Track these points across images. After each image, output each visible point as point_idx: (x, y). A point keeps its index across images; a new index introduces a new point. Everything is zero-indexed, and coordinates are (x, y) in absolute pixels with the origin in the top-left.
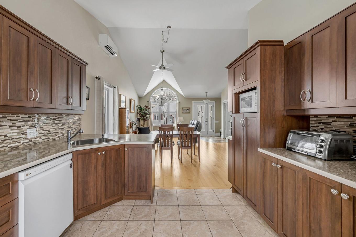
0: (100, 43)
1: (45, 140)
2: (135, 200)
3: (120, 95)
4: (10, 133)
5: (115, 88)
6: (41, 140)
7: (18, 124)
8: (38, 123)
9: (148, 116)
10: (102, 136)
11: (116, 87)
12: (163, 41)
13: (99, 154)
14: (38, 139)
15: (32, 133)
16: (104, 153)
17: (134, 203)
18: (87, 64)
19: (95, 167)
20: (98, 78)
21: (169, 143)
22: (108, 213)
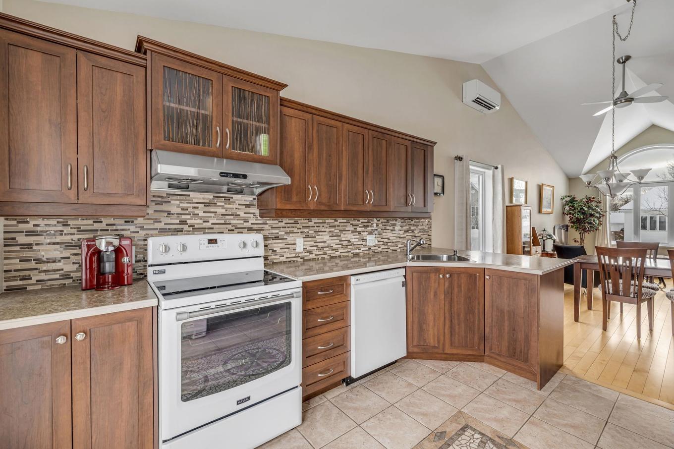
0: (465, 98)
1: (384, 250)
2: (506, 372)
3: (511, 180)
4: (352, 239)
5: (496, 168)
6: (380, 250)
7: (359, 229)
8: (377, 228)
9: (594, 221)
10: (454, 251)
11: (499, 166)
12: (617, 37)
13: (441, 276)
14: (377, 248)
15: (371, 240)
16: (448, 276)
17: (502, 375)
18: (435, 143)
19: (435, 294)
20: (459, 158)
21: (632, 288)
22: (454, 370)
